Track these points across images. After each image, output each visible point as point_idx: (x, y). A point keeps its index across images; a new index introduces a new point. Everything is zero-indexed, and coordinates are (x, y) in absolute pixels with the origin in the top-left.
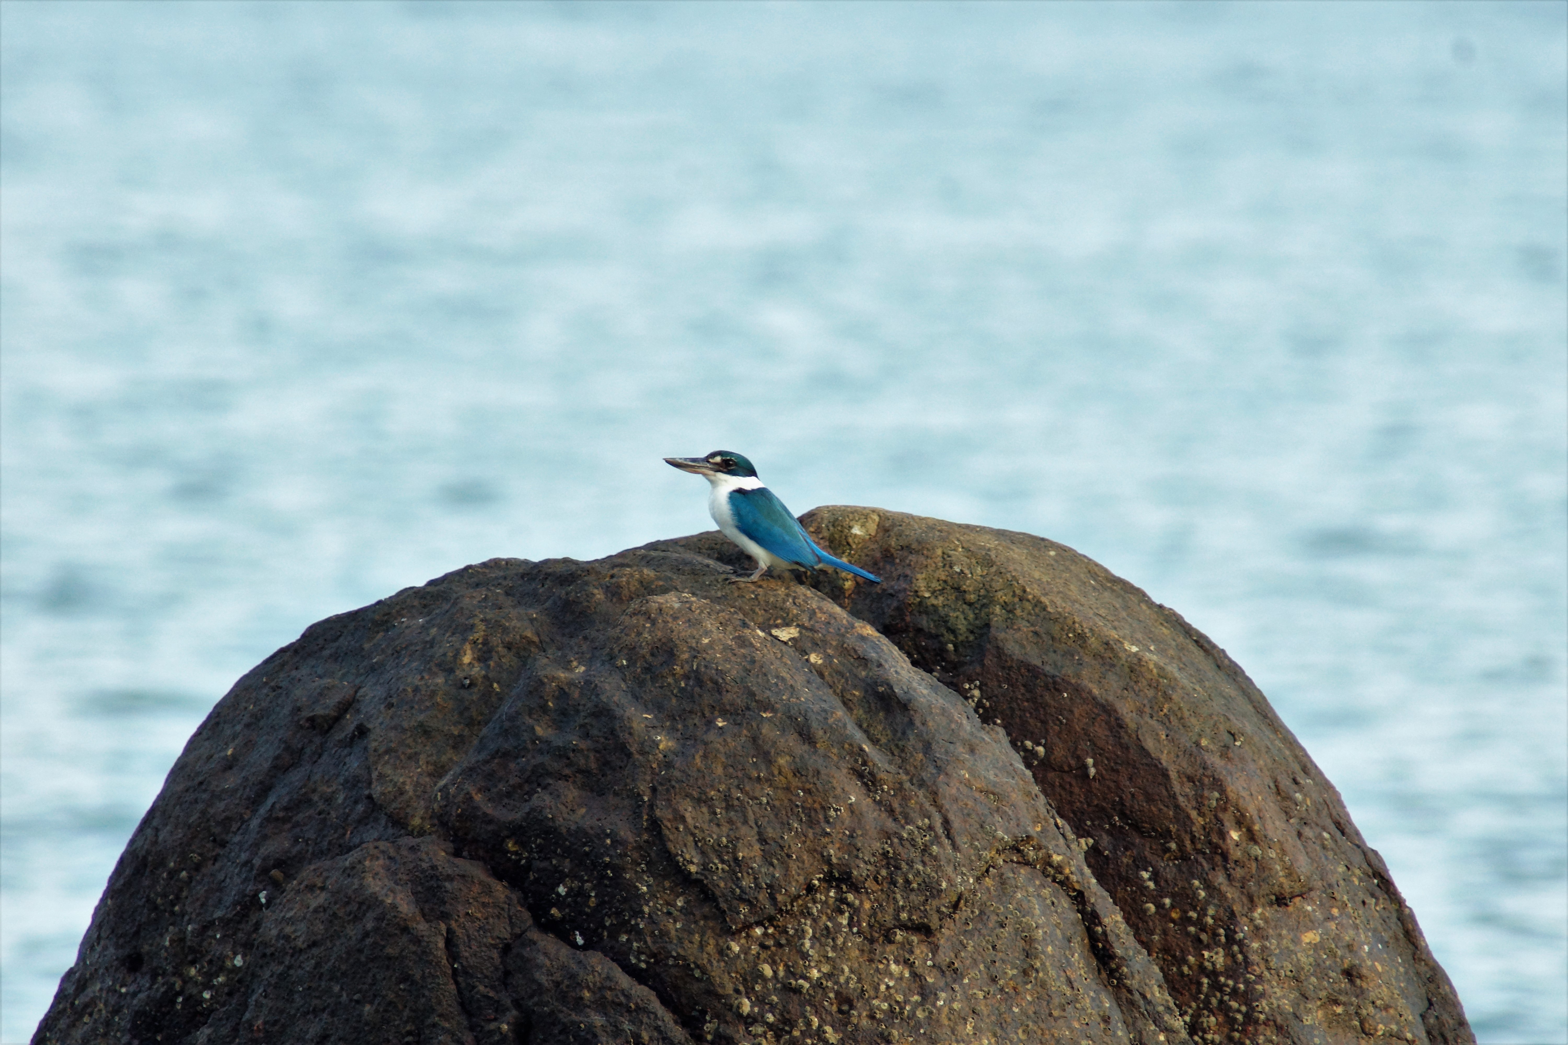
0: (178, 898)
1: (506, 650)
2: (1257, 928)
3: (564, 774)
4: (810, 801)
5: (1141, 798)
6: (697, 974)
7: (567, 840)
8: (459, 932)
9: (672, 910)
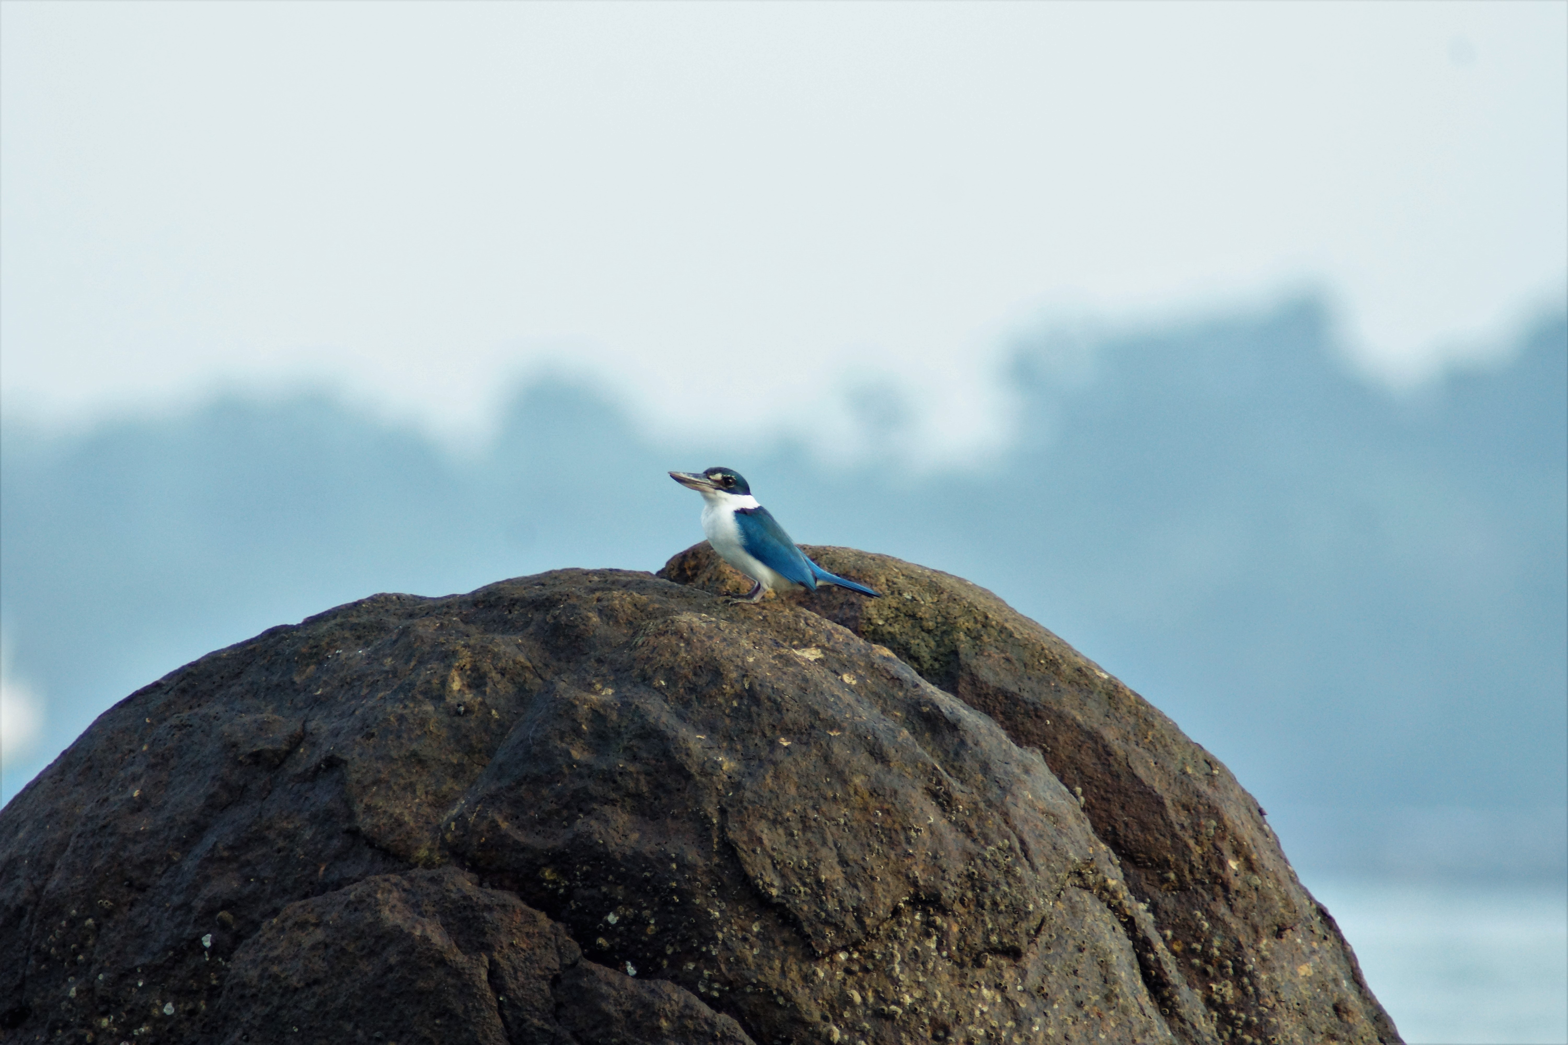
0: (82, 947)
1: (499, 676)
2: (1264, 959)
3: (611, 797)
4: (889, 821)
5: (1135, 827)
6: (781, 1001)
7: (622, 866)
8: (504, 963)
9: (749, 935)
